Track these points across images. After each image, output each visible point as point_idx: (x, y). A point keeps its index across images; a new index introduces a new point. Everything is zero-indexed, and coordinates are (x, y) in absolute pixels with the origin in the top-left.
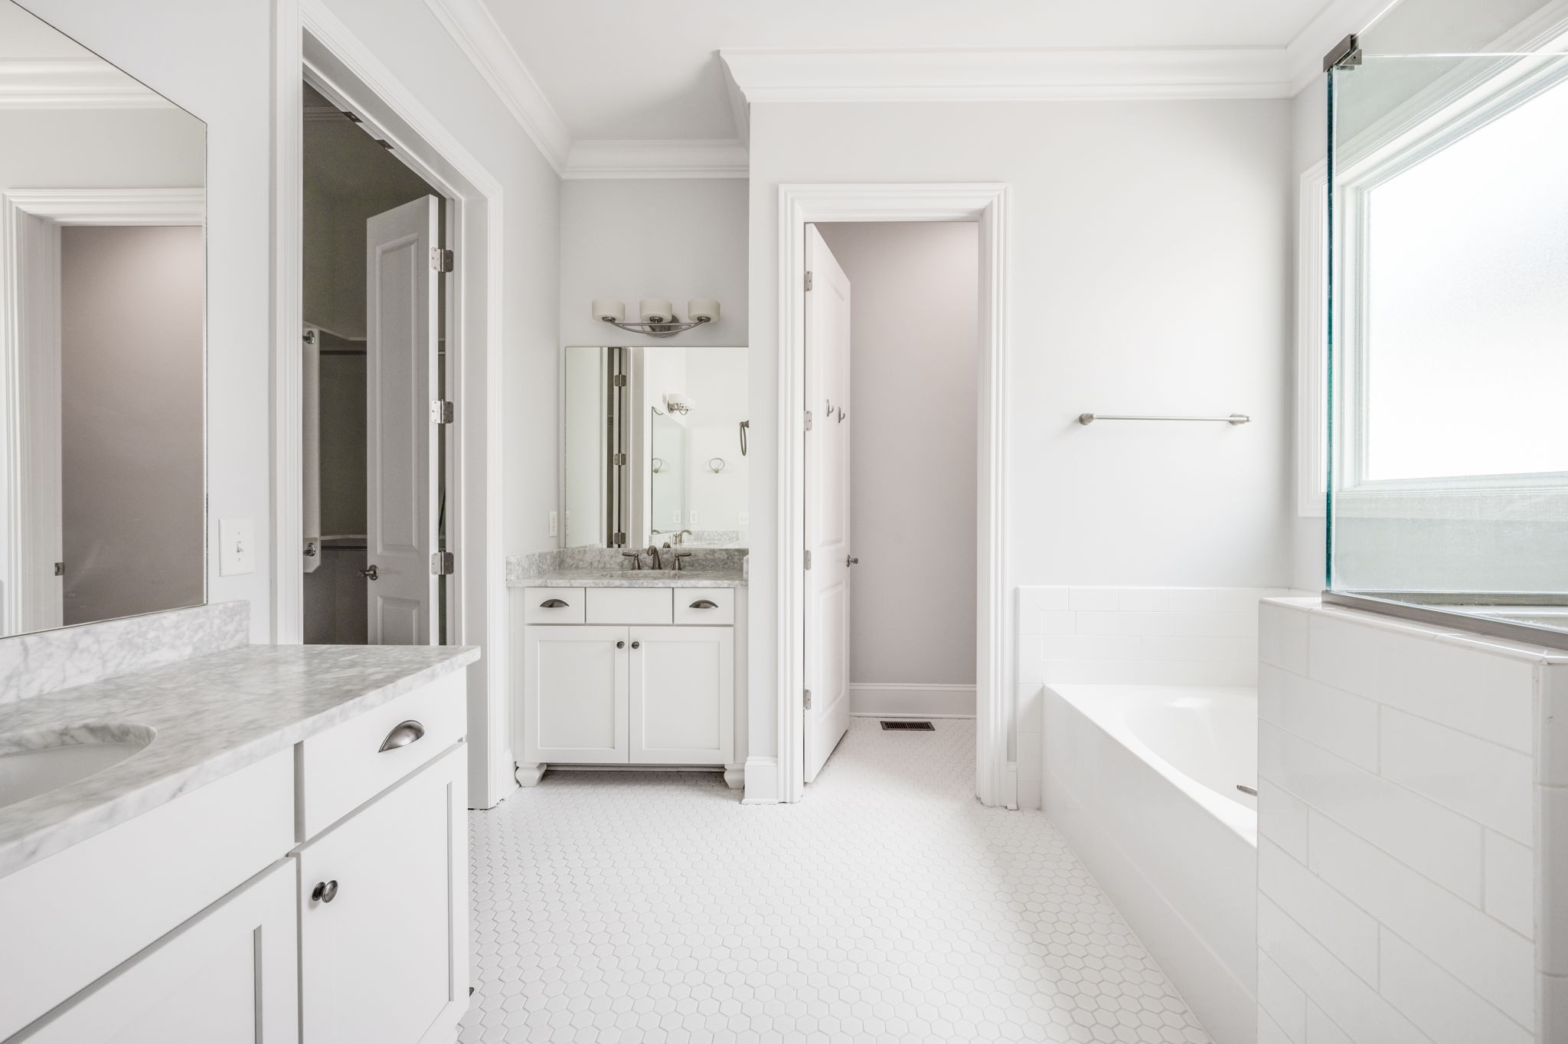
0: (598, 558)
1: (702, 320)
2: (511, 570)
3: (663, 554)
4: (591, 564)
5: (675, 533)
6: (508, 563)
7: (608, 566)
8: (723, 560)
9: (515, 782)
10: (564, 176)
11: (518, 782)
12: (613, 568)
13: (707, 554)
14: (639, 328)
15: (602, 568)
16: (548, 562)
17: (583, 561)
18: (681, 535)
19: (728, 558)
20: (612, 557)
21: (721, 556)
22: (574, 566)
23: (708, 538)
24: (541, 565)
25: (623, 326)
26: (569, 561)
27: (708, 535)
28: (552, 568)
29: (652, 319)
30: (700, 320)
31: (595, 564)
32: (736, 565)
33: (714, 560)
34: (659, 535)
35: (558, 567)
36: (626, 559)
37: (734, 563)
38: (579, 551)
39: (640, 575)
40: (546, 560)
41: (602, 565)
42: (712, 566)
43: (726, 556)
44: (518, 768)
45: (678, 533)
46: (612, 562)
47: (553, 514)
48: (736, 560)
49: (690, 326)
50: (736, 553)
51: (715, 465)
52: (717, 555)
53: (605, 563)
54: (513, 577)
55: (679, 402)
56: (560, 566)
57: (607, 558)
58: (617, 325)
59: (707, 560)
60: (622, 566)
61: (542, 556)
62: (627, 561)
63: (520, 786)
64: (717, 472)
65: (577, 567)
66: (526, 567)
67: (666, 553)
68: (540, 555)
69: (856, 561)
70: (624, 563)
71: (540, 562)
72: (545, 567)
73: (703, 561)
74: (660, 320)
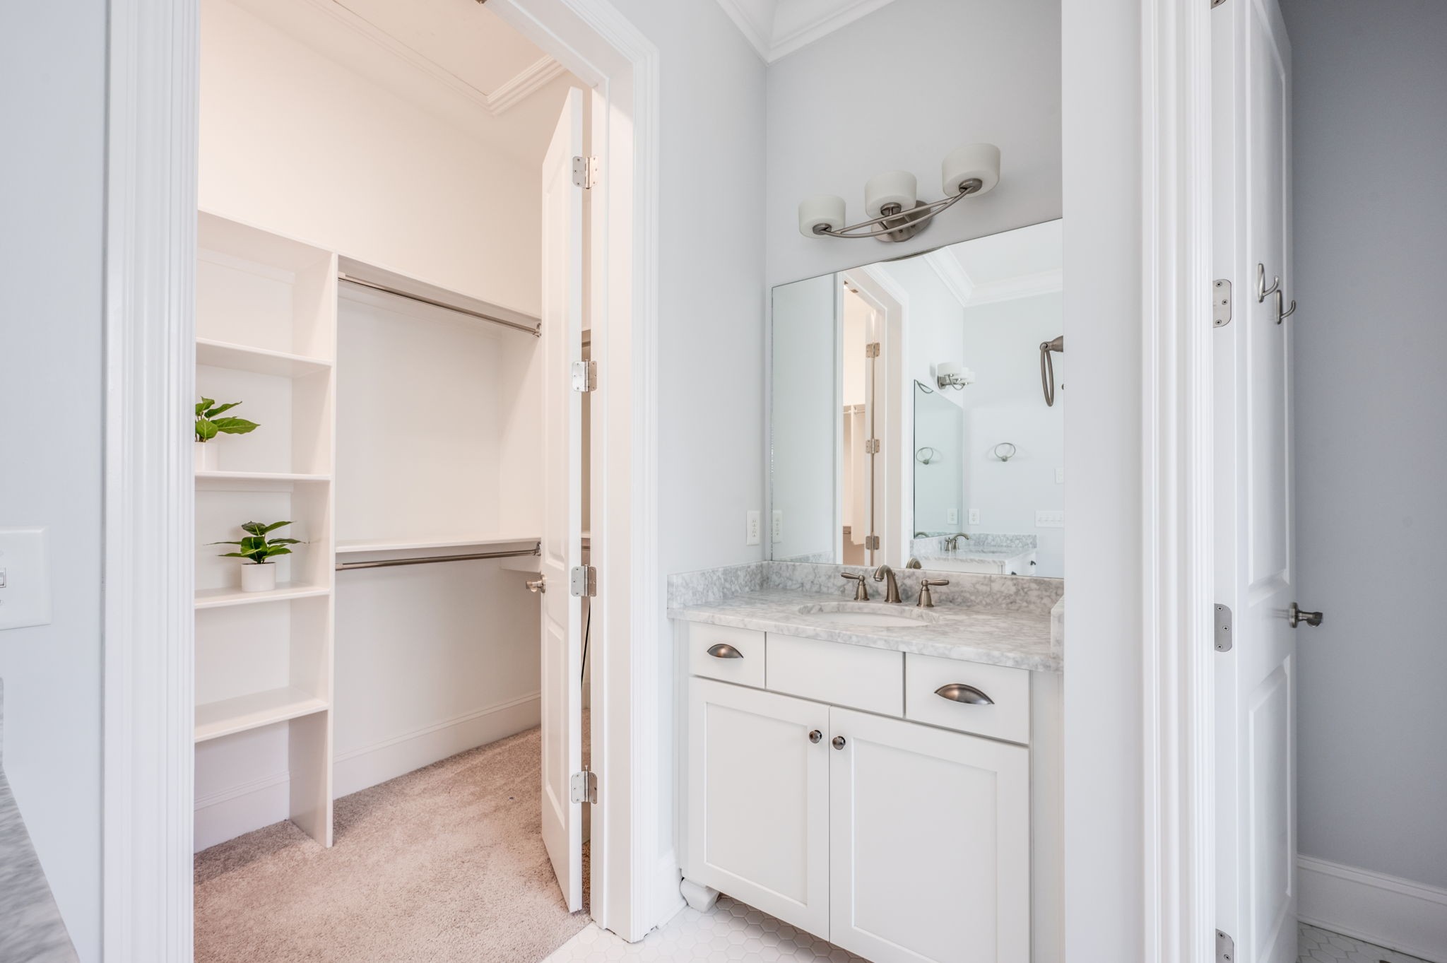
0: (811, 577)
1: (965, 189)
2: (672, 594)
3: (904, 578)
4: (802, 585)
5: (947, 537)
6: (670, 584)
7: (824, 589)
8: (1009, 596)
9: (681, 898)
10: (770, 58)
11: (684, 898)
12: (831, 594)
13: (978, 583)
14: (867, 230)
15: (817, 592)
16: (741, 580)
17: (792, 580)
18: (955, 539)
19: (1017, 593)
20: (830, 577)
21: (1003, 589)
22: (781, 586)
23: (993, 543)
24: (728, 585)
25: (843, 234)
26: (775, 578)
27: (993, 540)
28: (747, 589)
29: (885, 210)
30: (963, 188)
31: (808, 586)
32: (1032, 607)
33: (990, 594)
34: (927, 539)
35: (758, 587)
36: (848, 582)
37: (1029, 602)
38: (787, 566)
39: (866, 610)
40: (737, 577)
41: (815, 588)
42: (987, 604)
43: (1013, 589)
44: (683, 878)
45: (952, 537)
46: (830, 585)
47: (754, 514)
48: (1033, 599)
49: (946, 205)
50: (1034, 586)
51: (1002, 452)
52: (996, 587)
53: (820, 586)
54: (675, 605)
55: (951, 372)
56: (761, 585)
57: (823, 578)
58: (833, 234)
59: (977, 593)
60: (843, 592)
61: (730, 574)
62: (850, 584)
63: (688, 904)
64: (1004, 460)
65: (785, 589)
66: (700, 588)
67: (909, 577)
68: (726, 572)
69: (1316, 619)
70: (847, 587)
71: (726, 580)
72: (735, 587)
73: (971, 594)
74: (897, 208)
